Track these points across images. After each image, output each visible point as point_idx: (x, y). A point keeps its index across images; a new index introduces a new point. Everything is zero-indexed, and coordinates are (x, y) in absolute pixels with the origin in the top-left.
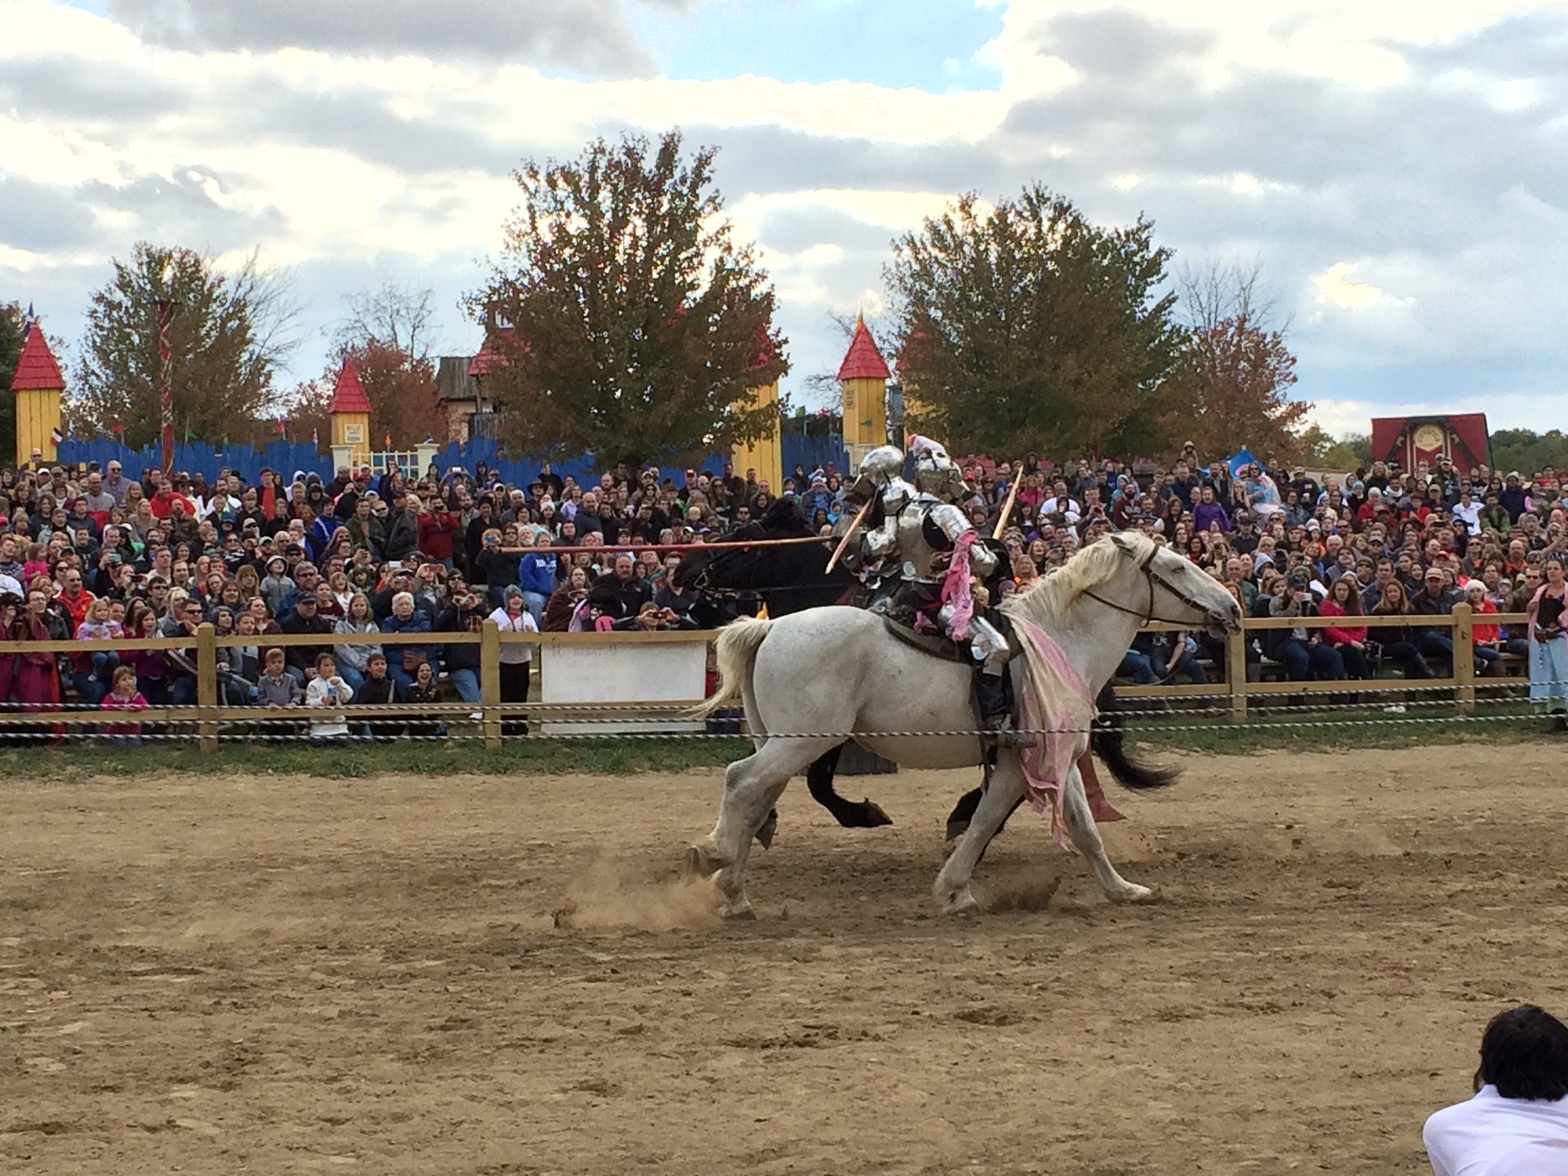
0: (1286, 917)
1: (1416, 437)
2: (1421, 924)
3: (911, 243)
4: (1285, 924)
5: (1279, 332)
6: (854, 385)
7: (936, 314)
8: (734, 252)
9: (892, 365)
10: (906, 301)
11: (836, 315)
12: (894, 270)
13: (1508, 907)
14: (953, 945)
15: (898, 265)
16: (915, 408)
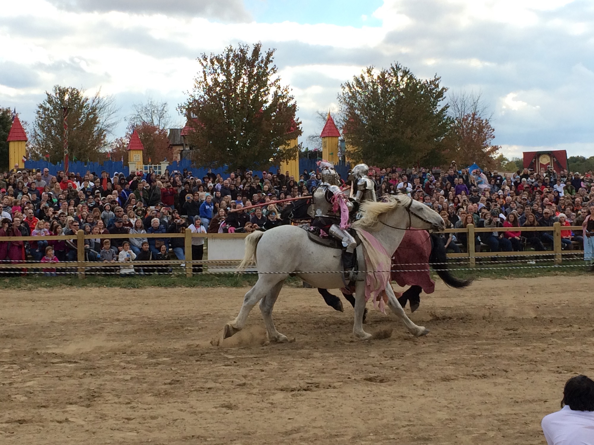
0: (489, 342)
1: (540, 159)
2: (541, 344)
3: (348, 85)
4: (489, 344)
5: (488, 119)
6: (327, 139)
7: (358, 112)
8: (281, 89)
9: (341, 132)
10: (346, 107)
11: (320, 113)
12: (342, 96)
13: (573, 338)
14: (363, 352)
15: (343, 94)
16: (350, 148)
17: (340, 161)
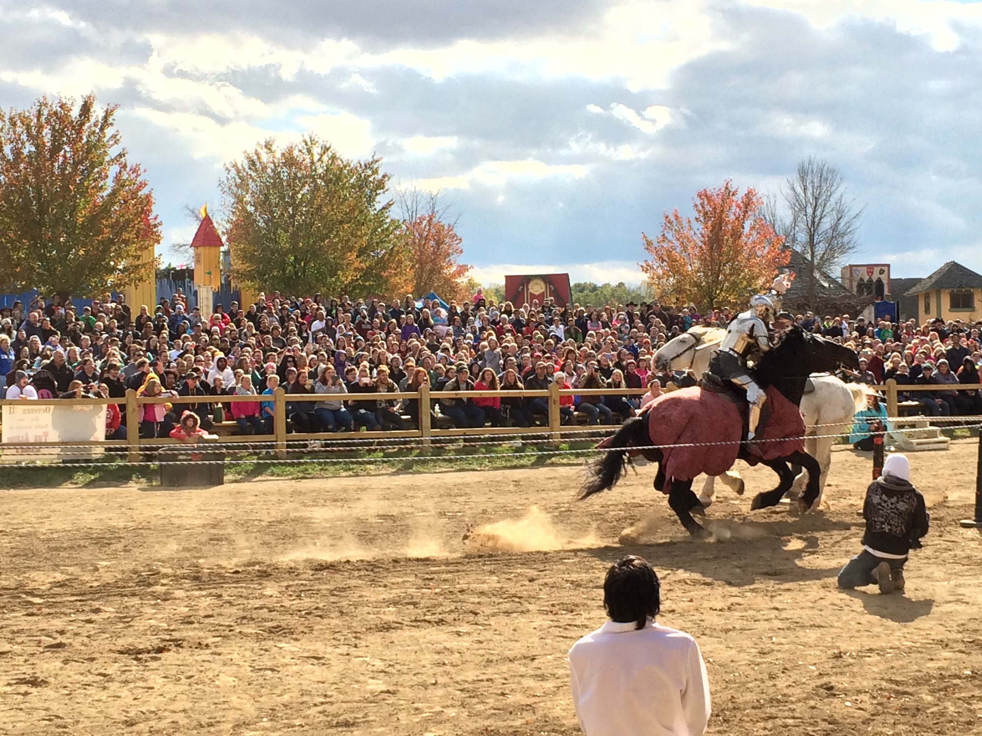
0: (449, 568)
1: (530, 287)
2: (528, 571)
3: (235, 166)
4: (450, 572)
5: (452, 223)
6: (201, 249)
7: (250, 209)
8: (128, 169)
9: (224, 239)
10: (233, 201)
11: (191, 208)
12: (226, 182)
14: (255, 589)
15: (228, 179)
16: (238, 265)
17: (222, 284)
